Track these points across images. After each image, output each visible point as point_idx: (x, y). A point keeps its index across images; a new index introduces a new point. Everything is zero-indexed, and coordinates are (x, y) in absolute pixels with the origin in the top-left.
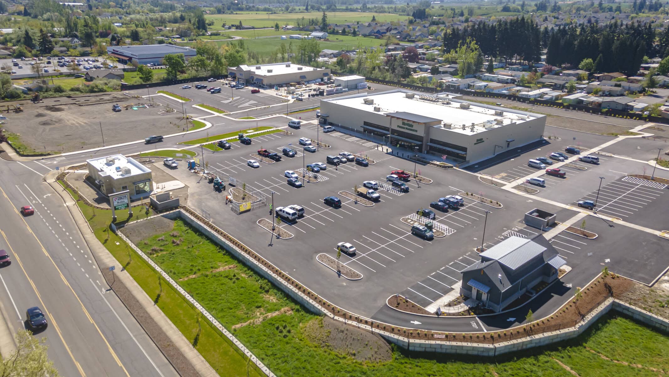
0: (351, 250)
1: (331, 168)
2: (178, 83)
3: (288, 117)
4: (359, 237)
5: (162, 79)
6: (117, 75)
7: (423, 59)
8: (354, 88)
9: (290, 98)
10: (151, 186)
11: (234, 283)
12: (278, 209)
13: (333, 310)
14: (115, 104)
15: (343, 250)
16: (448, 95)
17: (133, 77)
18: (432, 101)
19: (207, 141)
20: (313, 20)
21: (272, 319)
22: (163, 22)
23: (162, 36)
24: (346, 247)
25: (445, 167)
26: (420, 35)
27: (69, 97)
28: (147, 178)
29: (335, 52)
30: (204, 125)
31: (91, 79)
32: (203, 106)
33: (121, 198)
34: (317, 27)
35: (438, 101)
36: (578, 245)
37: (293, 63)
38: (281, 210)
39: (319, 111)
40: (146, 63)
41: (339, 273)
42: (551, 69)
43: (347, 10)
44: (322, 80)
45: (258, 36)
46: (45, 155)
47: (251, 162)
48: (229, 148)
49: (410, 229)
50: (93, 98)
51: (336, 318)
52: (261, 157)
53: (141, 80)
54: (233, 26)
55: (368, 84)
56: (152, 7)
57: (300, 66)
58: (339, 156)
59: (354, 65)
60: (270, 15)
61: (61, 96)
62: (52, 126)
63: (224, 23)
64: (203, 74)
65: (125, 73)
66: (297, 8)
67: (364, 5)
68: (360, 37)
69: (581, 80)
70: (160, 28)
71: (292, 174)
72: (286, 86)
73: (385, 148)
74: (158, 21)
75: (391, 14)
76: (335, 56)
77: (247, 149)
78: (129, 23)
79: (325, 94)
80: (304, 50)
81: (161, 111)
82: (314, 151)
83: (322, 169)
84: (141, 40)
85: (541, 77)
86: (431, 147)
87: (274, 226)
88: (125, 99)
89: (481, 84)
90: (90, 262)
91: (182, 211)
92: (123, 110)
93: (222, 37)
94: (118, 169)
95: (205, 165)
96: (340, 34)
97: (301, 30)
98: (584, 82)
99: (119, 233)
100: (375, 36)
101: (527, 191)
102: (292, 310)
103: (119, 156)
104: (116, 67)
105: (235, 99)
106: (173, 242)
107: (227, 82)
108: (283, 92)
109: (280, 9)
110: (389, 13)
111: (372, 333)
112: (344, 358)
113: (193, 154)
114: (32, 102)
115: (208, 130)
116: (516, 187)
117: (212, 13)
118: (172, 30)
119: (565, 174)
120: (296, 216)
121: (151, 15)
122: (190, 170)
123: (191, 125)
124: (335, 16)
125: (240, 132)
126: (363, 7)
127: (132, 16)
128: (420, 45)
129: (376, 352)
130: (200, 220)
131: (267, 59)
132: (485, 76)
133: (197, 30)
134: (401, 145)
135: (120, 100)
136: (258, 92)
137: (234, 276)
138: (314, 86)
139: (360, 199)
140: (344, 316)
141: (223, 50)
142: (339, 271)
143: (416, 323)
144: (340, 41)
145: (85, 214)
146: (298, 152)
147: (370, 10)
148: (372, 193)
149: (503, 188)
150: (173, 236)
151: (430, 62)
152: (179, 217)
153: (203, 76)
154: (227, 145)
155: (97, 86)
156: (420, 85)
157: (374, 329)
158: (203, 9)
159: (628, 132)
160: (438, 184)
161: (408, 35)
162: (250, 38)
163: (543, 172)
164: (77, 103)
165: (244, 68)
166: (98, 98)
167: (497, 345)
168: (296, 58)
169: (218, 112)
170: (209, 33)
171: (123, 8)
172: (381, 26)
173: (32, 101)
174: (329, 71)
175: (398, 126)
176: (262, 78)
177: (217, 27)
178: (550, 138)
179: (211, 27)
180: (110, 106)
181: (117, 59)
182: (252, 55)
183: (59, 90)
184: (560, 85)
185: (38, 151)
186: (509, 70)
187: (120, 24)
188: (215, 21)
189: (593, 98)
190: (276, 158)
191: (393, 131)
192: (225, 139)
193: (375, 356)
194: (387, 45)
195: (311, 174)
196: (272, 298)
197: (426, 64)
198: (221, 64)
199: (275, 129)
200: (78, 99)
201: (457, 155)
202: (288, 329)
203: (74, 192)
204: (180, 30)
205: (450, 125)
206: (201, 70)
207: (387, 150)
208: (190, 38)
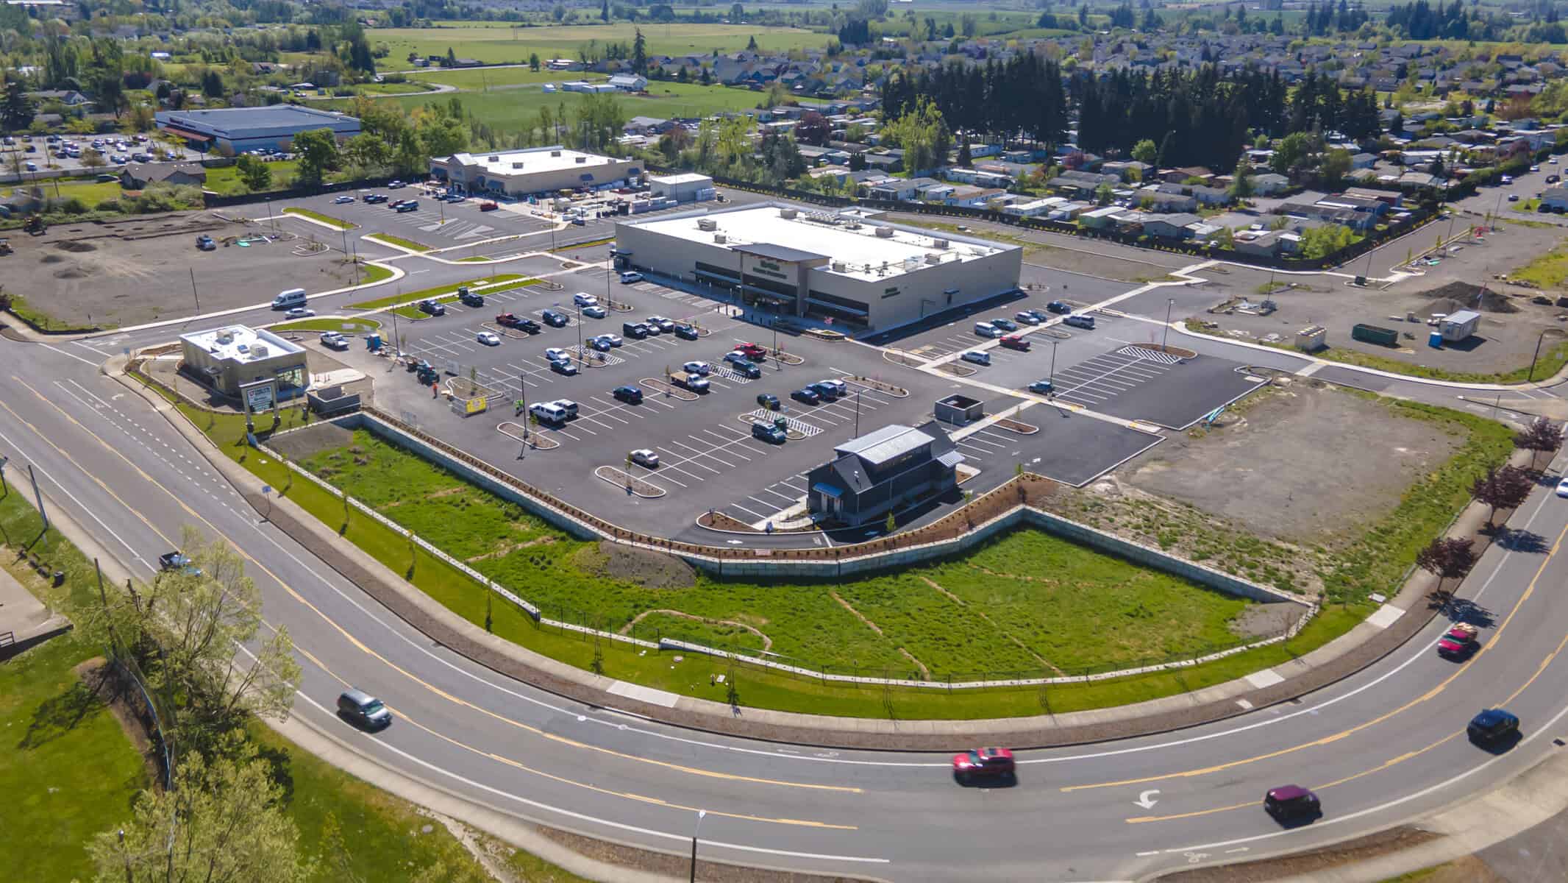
0: (652, 459)
1: (630, 343)
2: (327, 192)
3: (554, 257)
4: (667, 443)
5: (290, 183)
6: (190, 175)
7: (841, 138)
8: (687, 198)
9: (559, 218)
10: (305, 377)
11: (463, 509)
12: (533, 406)
13: (616, 533)
14: (202, 235)
15: (639, 461)
16: (859, 212)
17: (224, 180)
18: (828, 223)
19: (398, 302)
20: (615, 48)
21: (523, 549)
22: (267, 49)
23: (273, 84)
24: (644, 456)
25: (829, 338)
26: (845, 84)
27: (98, 222)
28: (298, 362)
29: (659, 122)
30: (391, 274)
31: (138, 185)
32: (382, 237)
33: (260, 392)
34: (624, 63)
35: (839, 224)
36: (1003, 442)
37: (569, 147)
38: (538, 408)
39: (614, 243)
40: (248, 149)
41: (629, 490)
42: (1082, 158)
43: (697, 19)
44: (627, 182)
45: (493, 84)
46: (90, 331)
47: (484, 336)
48: (441, 313)
49: (750, 430)
50: (149, 224)
51: (619, 541)
52: (502, 328)
53: (246, 186)
54: (432, 58)
55: (719, 191)
56: (234, 9)
57: (581, 155)
58: (645, 324)
59: (694, 151)
60: (519, 30)
61: (81, 221)
62: (83, 280)
63: (414, 51)
64: (377, 172)
65: (208, 172)
66: (582, 12)
67: (738, 9)
68: (718, 88)
69: (1129, 183)
70: (264, 64)
71: (559, 353)
72: (553, 196)
73: (731, 308)
74: (255, 46)
75: (795, 30)
76: (658, 130)
77: (476, 314)
78: (187, 50)
79: (630, 211)
80: (591, 120)
81: (300, 248)
82: (601, 316)
83: (613, 345)
84: (225, 94)
85: (1059, 176)
86: (811, 305)
87: (526, 432)
88: (219, 225)
89: (938, 190)
90: (224, 487)
91: (365, 413)
92: (220, 247)
93: (409, 87)
94: (242, 349)
95: (400, 342)
96: (675, 81)
97: (587, 68)
98: (1134, 185)
99: (263, 448)
100: (750, 84)
101: (957, 372)
102: (555, 539)
103: (240, 328)
104: (182, 157)
105: (447, 222)
106: (356, 461)
107: (429, 188)
108: (544, 208)
109: (542, 15)
110: (793, 26)
111: (670, 555)
112: (629, 587)
113: (375, 326)
114: (27, 234)
115: (400, 283)
116: (942, 367)
117: (383, 25)
118: (294, 71)
119: (1028, 344)
120: (564, 416)
121: (238, 33)
122: (371, 351)
123: (365, 274)
124: (668, 33)
125: (461, 284)
126: (736, 13)
127: (193, 35)
128: (840, 106)
129: (674, 578)
130: (400, 427)
131: (512, 139)
132: (953, 173)
133: (351, 70)
134: (760, 303)
135: (208, 227)
136: (495, 208)
137: (463, 501)
138: (609, 196)
139: (675, 389)
140: (631, 537)
141: (417, 120)
142: (630, 488)
143: (735, 542)
144: (672, 96)
145: (196, 422)
146: (572, 319)
147: (750, 19)
148: (696, 379)
149: (920, 368)
150: (355, 452)
151: (852, 145)
152: (362, 424)
153: (378, 176)
154: (437, 308)
155: (154, 199)
156: (822, 193)
157: (672, 551)
158: (358, 15)
159: (1167, 276)
160: (811, 364)
161: (821, 84)
162: (474, 89)
163: (996, 342)
164: (118, 234)
165: (465, 159)
166: (161, 224)
167: (842, 561)
168: (573, 136)
169: (415, 248)
170: (380, 76)
171: (162, 12)
172: (766, 61)
173: (25, 231)
174: (640, 164)
175: (755, 269)
176: (501, 180)
177: (394, 63)
178: (1030, 287)
179: (382, 61)
180: (191, 240)
181: (185, 141)
182: (479, 129)
183: (74, 208)
184: (1088, 190)
185: (71, 325)
186: (1005, 160)
187: (167, 55)
188: (390, 47)
189: (1137, 216)
190: (531, 329)
191: (747, 279)
192: (433, 298)
193: (672, 582)
194: (771, 105)
195: (594, 354)
196: (523, 527)
197: (843, 149)
198: (415, 151)
199: (528, 278)
200: (119, 227)
201: (855, 318)
202: (547, 559)
203: (164, 390)
204: (313, 69)
205: (844, 266)
206: (373, 163)
207: (734, 311)
208: (337, 89)
